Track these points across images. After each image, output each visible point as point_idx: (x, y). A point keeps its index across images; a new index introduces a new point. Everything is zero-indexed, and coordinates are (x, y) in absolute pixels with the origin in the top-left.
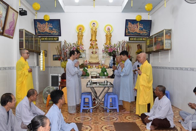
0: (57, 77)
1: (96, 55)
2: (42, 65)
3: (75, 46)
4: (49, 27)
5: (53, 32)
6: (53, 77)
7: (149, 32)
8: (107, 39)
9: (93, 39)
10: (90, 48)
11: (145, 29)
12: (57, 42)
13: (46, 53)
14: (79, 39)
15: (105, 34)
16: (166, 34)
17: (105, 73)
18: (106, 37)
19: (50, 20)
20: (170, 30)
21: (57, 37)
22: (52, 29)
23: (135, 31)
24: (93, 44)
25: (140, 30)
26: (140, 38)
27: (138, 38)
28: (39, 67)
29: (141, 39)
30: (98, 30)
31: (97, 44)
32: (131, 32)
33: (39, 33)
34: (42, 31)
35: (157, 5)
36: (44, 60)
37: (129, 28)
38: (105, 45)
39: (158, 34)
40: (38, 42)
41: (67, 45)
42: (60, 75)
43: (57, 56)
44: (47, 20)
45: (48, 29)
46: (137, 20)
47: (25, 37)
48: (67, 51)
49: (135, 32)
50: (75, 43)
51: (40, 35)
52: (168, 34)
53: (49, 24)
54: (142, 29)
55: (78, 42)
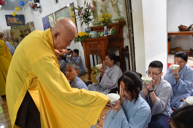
7: (23, 22)
16: (31, 24)
20: (33, 22)
23: (14, 22)
27: (17, 26)
29: (20, 27)
32: (11, 23)
37: (9, 21)
46: (13, 15)
54: (19, 21)
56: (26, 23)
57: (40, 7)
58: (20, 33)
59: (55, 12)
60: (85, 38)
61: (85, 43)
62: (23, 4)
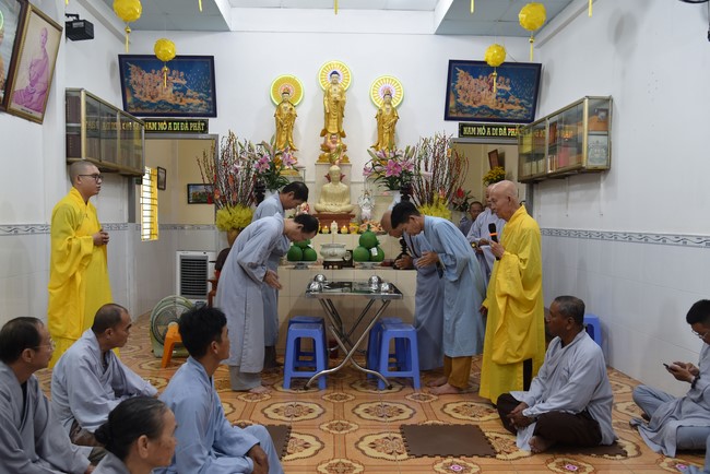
0: (202, 262)
1: (342, 186)
2: (147, 219)
3: (266, 154)
4: (175, 84)
5: (190, 100)
6: (185, 262)
7: (531, 106)
8: (380, 129)
9: (333, 130)
10: (322, 159)
11: (516, 94)
12: (201, 136)
13: (162, 175)
14: (280, 126)
15: (376, 112)
16: (592, 113)
17: (374, 251)
18: (379, 124)
19: (177, 57)
20: (608, 100)
21: (202, 121)
22: (184, 90)
23: (483, 102)
24: (332, 146)
25: (500, 99)
26: (498, 127)
27: (491, 127)
28: (139, 228)
29: (503, 132)
30: (347, 98)
31: (344, 148)
32: (467, 105)
33: (138, 103)
34: (148, 99)
35: (560, 11)
36: (156, 202)
37: (459, 91)
38: (372, 150)
39: (563, 115)
40: (136, 135)
41: (240, 148)
42: (212, 257)
43: (202, 189)
44: (167, 59)
45: (171, 90)
46: (490, 63)
47: (87, 119)
48: (237, 171)
49: (482, 107)
50: (268, 142)
51: (140, 111)
52: (597, 114)
53: (174, 72)
54: (507, 97)
55: (279, 140)
56: (551, 103)
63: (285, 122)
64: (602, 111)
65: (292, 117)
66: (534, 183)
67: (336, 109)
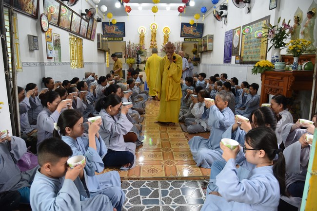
5: (119, 33)
8: (165, 40)
9: (153, 40)
10: (151, 47)
11: (198, 31)
12: (122, 41)
14: (141, 39)
15: (164, 35)
16: (209, 38)
19: (117, 22)
20: (212, 35)
21: (122, 38)
22: (118, 30)
23: (190, 33)
24: (153, 44)
26: (193, 39)
29: (195, 40)
30: (157, 32)
31: (156, 44)
32: (186, 33)
33: (106, 33)
34: (109, 32)
36: (108, 58)
37: (184, 30)
38: (163, 45)
39: (205, 37)
44: (114, 23)
45: (114, 30)
46: (191, 24)
50: (138, 43)
51: (107, 35)
53: (115, 26)
54: (195, 31)
55: (140, 42)
56: (204, 35)
57: (226, 16)
58: (193, 48)
59: (244, 26)
60: (267, 70)
61: (265, 77)
62: (205, 11)
63: (142, 38)
64: (211, 38)
65: (144, 37)
66: (202, 52)
67: (154, 35)
